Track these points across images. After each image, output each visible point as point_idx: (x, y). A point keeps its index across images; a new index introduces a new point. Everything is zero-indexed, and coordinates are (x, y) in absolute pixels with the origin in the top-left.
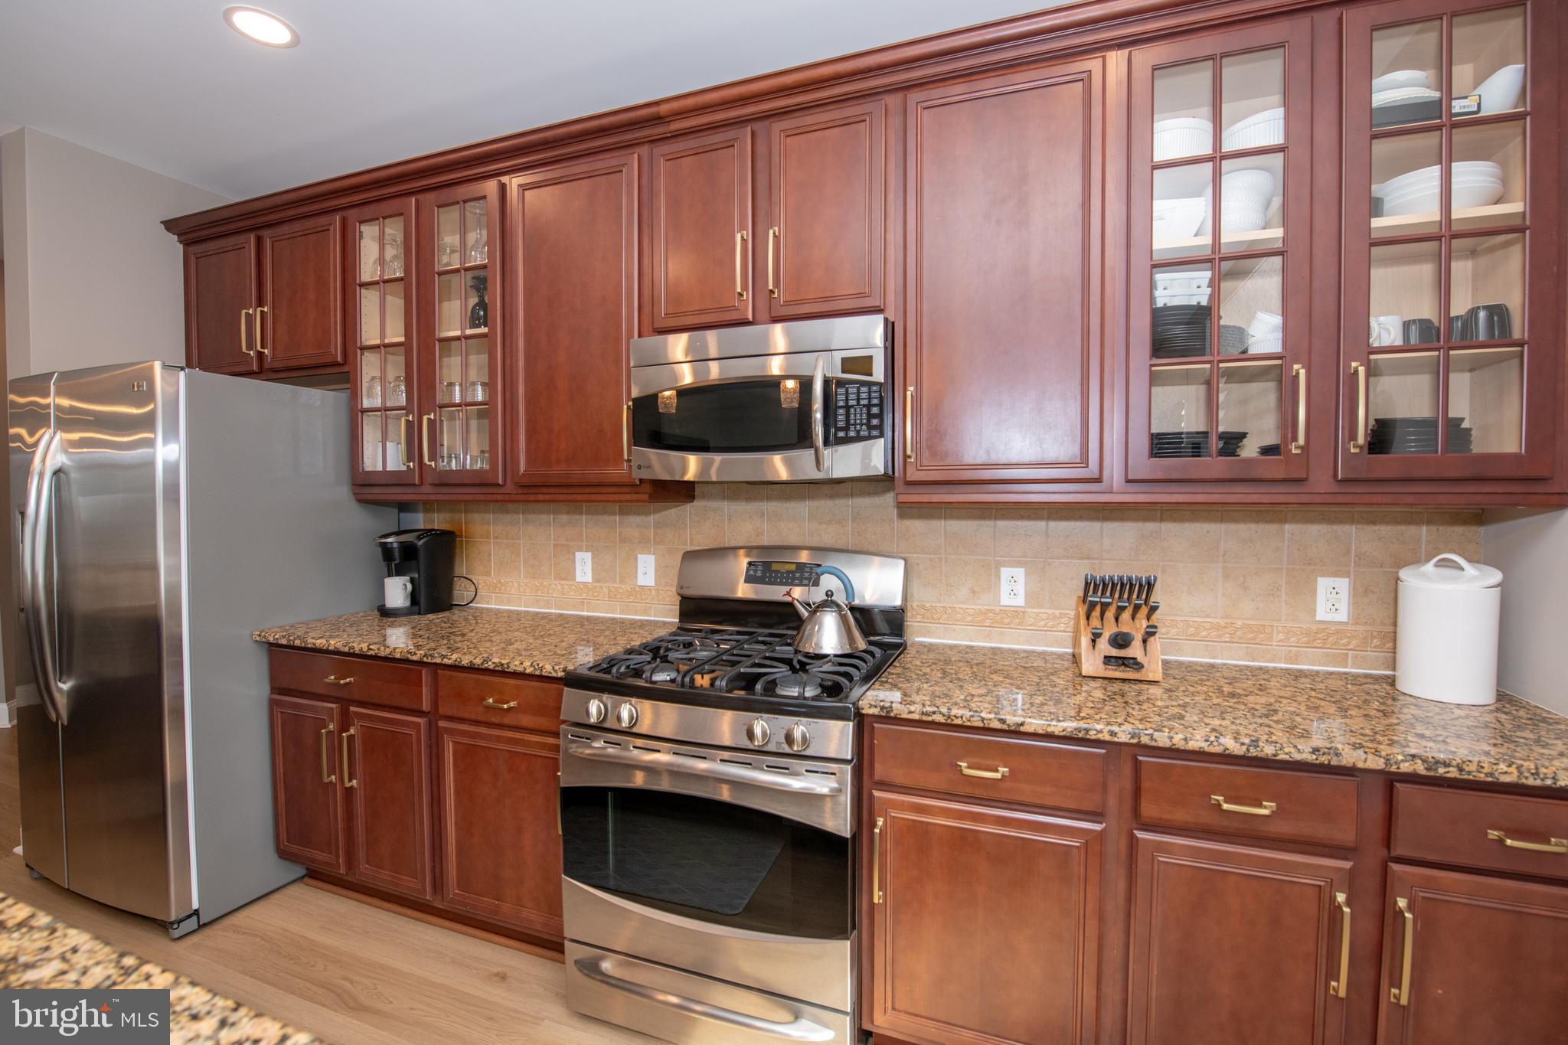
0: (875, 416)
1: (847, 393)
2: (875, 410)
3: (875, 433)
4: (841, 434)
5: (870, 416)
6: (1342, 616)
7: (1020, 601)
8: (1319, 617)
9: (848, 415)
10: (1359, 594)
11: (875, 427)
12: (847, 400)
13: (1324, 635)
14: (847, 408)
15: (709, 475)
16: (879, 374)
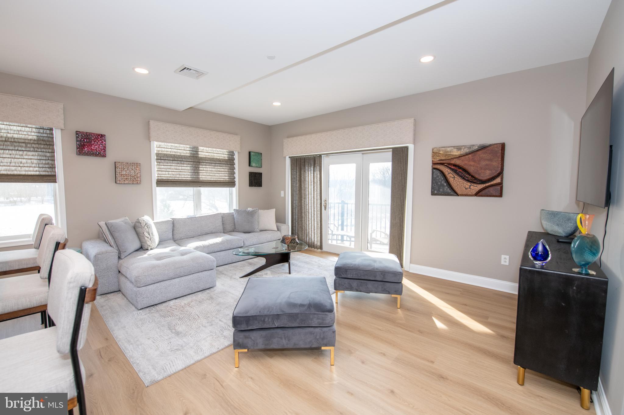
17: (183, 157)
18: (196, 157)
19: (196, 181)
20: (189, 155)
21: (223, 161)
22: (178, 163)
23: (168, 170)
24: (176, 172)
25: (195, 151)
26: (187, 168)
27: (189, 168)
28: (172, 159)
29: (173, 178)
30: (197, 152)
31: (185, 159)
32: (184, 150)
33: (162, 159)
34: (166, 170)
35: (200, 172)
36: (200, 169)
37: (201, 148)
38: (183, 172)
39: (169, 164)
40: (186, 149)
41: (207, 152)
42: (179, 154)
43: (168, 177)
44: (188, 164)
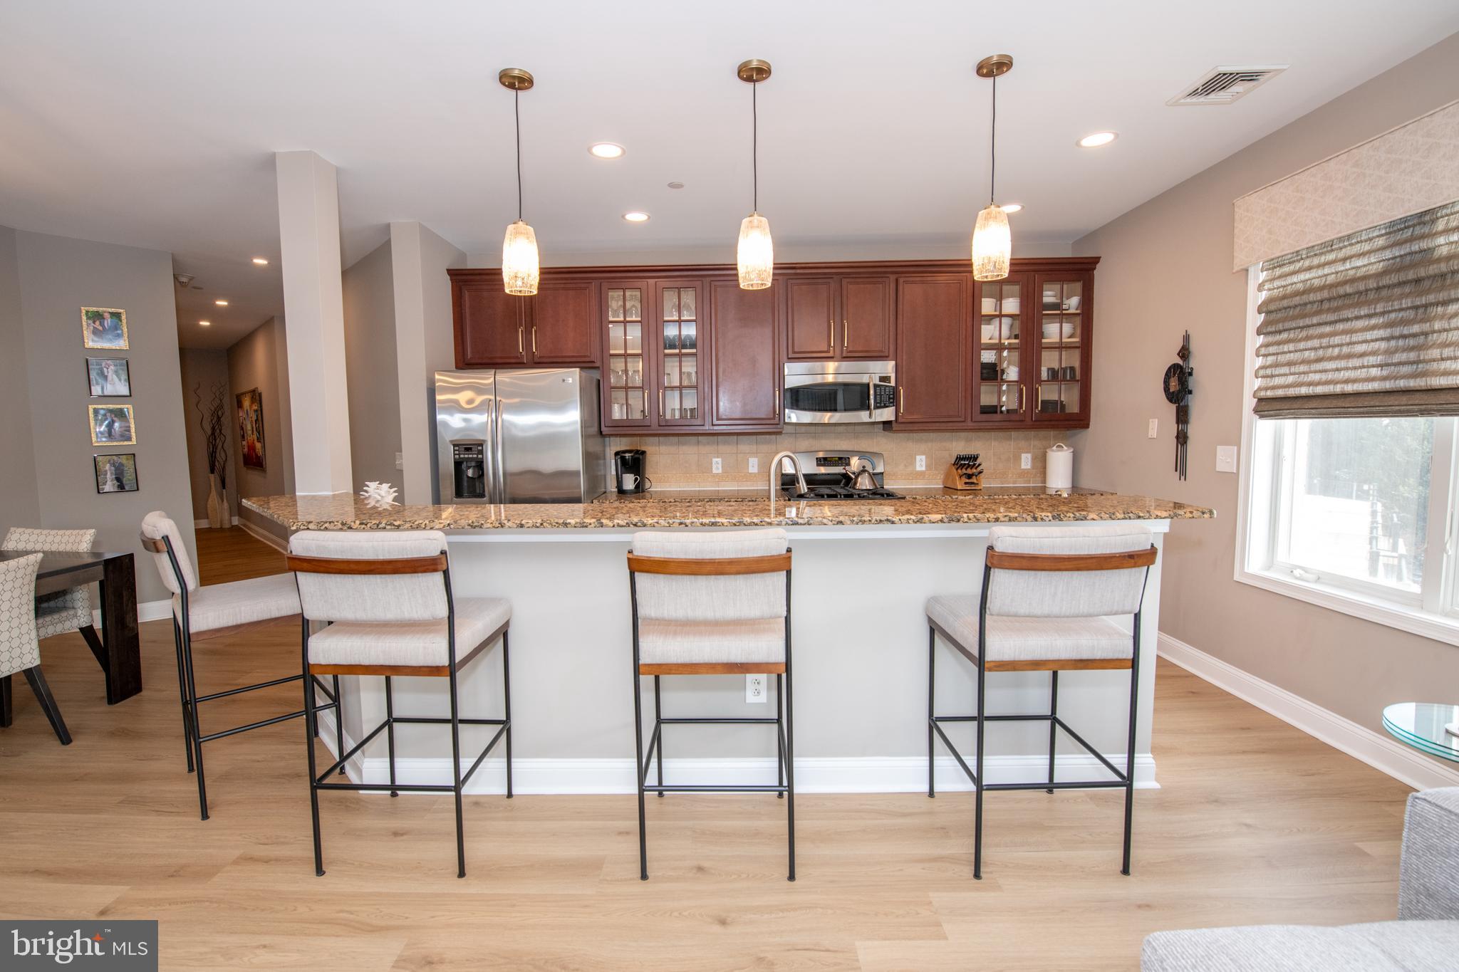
0: (891, 398)
1: (881, 390)
2: (891, 396)
3: (891, 405)
4: (878, 405)
5: (890, 398)
6: (1029, 467)
7: (924, 469)
8: (1022, 467)
9: (881, 398)
10: (1034, 459)
11: (891, 403)
12: (880, 392)
13: (1024, 474)
14: (881, 395)
15: (824, 420)
16: (893, 383)
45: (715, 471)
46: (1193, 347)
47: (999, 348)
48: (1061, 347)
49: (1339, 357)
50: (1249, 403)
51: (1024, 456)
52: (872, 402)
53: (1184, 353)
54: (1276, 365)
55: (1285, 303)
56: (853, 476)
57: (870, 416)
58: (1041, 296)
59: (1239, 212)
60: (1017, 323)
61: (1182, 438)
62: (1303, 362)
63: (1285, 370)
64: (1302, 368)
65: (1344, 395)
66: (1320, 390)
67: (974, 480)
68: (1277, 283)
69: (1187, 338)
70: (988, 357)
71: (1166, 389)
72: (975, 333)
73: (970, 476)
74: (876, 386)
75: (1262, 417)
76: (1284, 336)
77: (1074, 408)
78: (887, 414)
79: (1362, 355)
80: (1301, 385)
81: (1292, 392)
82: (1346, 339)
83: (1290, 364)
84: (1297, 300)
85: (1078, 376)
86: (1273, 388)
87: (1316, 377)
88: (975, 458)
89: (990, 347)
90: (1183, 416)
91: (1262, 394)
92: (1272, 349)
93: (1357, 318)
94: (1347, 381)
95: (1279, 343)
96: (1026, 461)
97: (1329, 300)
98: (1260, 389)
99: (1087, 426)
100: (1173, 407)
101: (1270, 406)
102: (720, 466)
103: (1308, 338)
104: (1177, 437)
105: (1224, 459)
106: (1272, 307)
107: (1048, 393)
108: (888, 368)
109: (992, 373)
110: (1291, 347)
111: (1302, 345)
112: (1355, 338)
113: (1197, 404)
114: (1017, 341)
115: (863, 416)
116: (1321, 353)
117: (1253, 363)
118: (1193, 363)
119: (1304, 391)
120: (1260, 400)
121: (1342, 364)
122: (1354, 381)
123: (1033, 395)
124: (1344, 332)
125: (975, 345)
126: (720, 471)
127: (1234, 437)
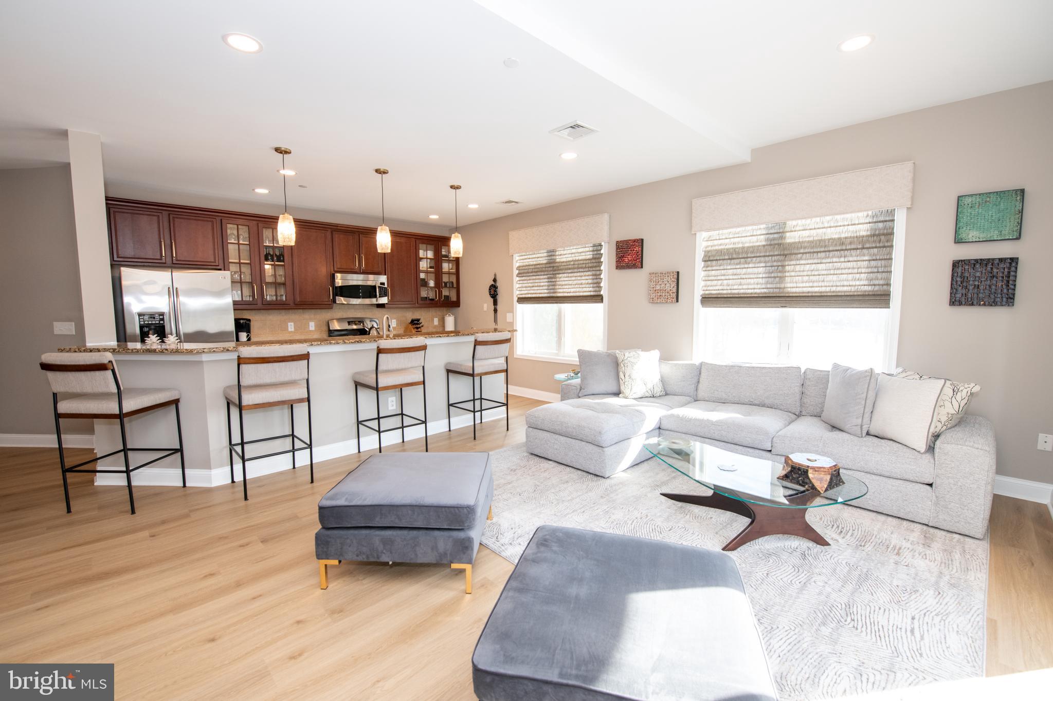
1: (381, 289)
2: (386, 292)
4: (380, 296)
6: (437, 324)
7: (395, 326)
8: (435, 324)
9: (381, 292)
10: (439, 320)
11: (386, 295)
13: (436, 327)
16: (386, 286)
17: (751, 249)
18: (780, 244)
19: (775, 295)
20: (764, 243)
21: (851, 243)
22: (740, 263)
23: (719, 278)
24: (733, 279)
25: (777, 233)
26: (756, 270)
27: (761, 270)
28: (727, 257)
29: (729, 291)
30: (781, 234)
31: (752, 252)
32: (751, 236)
33: (712, 260)
34: (716, 278)
35: (787, 274)
36: (787, 268)
37: (790, 224)
38: (746, 278)
39: (722, 268)
40: (755, 234)
41: (803, 230)
42: (740, 245)
43: (718, 290)
44: (760, 262)
45: (290, 330)
46: (498, 279)
47: (426, 272)
48: (449, 273)
49: (537, 286)
50: (515, 299)
51: (435, 319)
52: (378, 294)
53: (495, 280)
54: (522, 287)
55: (524, 268)
56: (368, 330)
57: (377, 301)
58: (441, 251)
59: (510, 236)
60: (433, 261)
61: (495, 311)
62: (529, 287)
63: (525, 289)
64: (529, 289)
65: (539, 298)
66: (534, 296)
67: (419, 330)
68: (522, 261)
69: (495, 275)
70: (422, 276)
71: (490, 292)
72: (417, 266)
73: (417, 328)
74: (379, 287)
75: (519, 303)
76: (524, 278)
77: (454, 298)
78: (384, 300)
79: (543, 286)
80: (529, 294)
81: (527, 296)
82: (539, 281)
83: (526, 287)
84: (527, 267)
85: (455, 286)
86: (522, 294)
87: (532, 292)
88: (418, 320)
89: (423, 272)
90: (495, 303)
91: (519, 296)
92: (521, 282)
93: (541, 275)
94: (540, 293)
95: (523, 280)
96: (436, 321)
97: (535, 268)
98: (518, 294)
99: (459, 306)
100: (492, 300)
101: (522, 300)
102: (293, 327)
103: (530, 280)
104: (494, 310)
105: (509, 317)
106: (520, 268)
107: (445, 292)
108: (383, 279)
109: (424, 283)
110: (526, 282)
111: (529, 282)
112: (541, 281)
113: (499, 298)
114: (433, 270)
115: (374, 301)
116: (533, 284)
117: (516, 286)
118: (498, 284)
119: (530, 296)
120: (518, 298)
121: (538, 288)
122: (541, 293)
123: (440, 293)
124: (538, 279)
125: (417, 270)
126: (293, 330)
127: (512, 310)
